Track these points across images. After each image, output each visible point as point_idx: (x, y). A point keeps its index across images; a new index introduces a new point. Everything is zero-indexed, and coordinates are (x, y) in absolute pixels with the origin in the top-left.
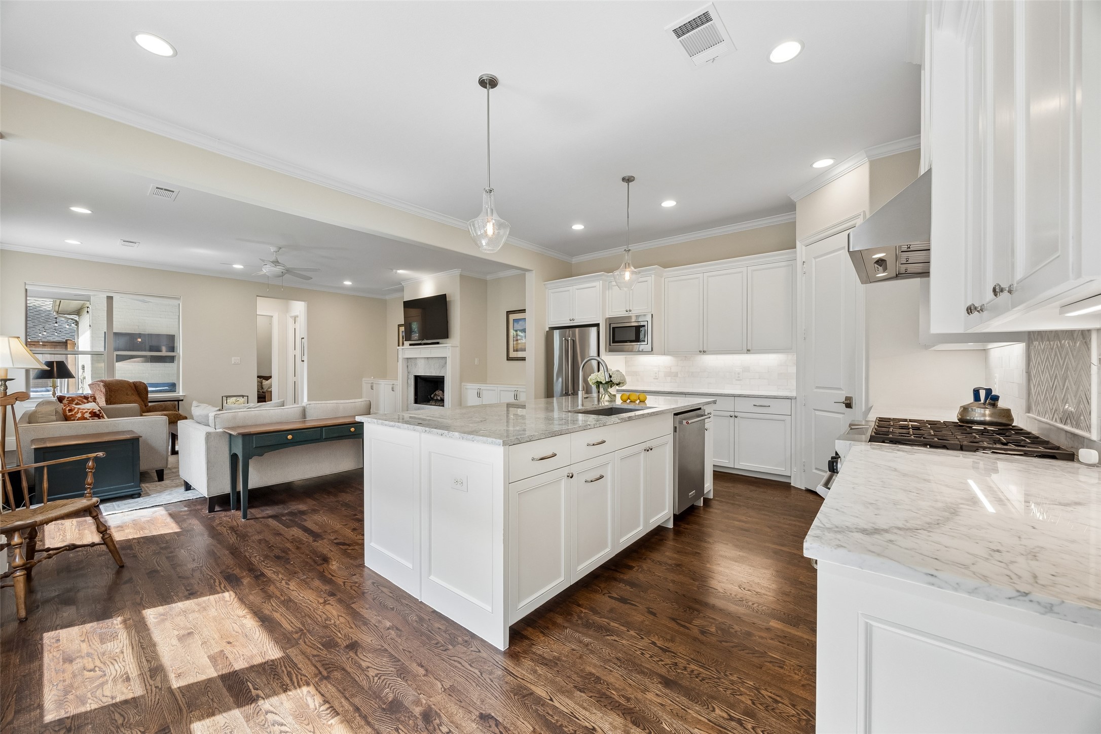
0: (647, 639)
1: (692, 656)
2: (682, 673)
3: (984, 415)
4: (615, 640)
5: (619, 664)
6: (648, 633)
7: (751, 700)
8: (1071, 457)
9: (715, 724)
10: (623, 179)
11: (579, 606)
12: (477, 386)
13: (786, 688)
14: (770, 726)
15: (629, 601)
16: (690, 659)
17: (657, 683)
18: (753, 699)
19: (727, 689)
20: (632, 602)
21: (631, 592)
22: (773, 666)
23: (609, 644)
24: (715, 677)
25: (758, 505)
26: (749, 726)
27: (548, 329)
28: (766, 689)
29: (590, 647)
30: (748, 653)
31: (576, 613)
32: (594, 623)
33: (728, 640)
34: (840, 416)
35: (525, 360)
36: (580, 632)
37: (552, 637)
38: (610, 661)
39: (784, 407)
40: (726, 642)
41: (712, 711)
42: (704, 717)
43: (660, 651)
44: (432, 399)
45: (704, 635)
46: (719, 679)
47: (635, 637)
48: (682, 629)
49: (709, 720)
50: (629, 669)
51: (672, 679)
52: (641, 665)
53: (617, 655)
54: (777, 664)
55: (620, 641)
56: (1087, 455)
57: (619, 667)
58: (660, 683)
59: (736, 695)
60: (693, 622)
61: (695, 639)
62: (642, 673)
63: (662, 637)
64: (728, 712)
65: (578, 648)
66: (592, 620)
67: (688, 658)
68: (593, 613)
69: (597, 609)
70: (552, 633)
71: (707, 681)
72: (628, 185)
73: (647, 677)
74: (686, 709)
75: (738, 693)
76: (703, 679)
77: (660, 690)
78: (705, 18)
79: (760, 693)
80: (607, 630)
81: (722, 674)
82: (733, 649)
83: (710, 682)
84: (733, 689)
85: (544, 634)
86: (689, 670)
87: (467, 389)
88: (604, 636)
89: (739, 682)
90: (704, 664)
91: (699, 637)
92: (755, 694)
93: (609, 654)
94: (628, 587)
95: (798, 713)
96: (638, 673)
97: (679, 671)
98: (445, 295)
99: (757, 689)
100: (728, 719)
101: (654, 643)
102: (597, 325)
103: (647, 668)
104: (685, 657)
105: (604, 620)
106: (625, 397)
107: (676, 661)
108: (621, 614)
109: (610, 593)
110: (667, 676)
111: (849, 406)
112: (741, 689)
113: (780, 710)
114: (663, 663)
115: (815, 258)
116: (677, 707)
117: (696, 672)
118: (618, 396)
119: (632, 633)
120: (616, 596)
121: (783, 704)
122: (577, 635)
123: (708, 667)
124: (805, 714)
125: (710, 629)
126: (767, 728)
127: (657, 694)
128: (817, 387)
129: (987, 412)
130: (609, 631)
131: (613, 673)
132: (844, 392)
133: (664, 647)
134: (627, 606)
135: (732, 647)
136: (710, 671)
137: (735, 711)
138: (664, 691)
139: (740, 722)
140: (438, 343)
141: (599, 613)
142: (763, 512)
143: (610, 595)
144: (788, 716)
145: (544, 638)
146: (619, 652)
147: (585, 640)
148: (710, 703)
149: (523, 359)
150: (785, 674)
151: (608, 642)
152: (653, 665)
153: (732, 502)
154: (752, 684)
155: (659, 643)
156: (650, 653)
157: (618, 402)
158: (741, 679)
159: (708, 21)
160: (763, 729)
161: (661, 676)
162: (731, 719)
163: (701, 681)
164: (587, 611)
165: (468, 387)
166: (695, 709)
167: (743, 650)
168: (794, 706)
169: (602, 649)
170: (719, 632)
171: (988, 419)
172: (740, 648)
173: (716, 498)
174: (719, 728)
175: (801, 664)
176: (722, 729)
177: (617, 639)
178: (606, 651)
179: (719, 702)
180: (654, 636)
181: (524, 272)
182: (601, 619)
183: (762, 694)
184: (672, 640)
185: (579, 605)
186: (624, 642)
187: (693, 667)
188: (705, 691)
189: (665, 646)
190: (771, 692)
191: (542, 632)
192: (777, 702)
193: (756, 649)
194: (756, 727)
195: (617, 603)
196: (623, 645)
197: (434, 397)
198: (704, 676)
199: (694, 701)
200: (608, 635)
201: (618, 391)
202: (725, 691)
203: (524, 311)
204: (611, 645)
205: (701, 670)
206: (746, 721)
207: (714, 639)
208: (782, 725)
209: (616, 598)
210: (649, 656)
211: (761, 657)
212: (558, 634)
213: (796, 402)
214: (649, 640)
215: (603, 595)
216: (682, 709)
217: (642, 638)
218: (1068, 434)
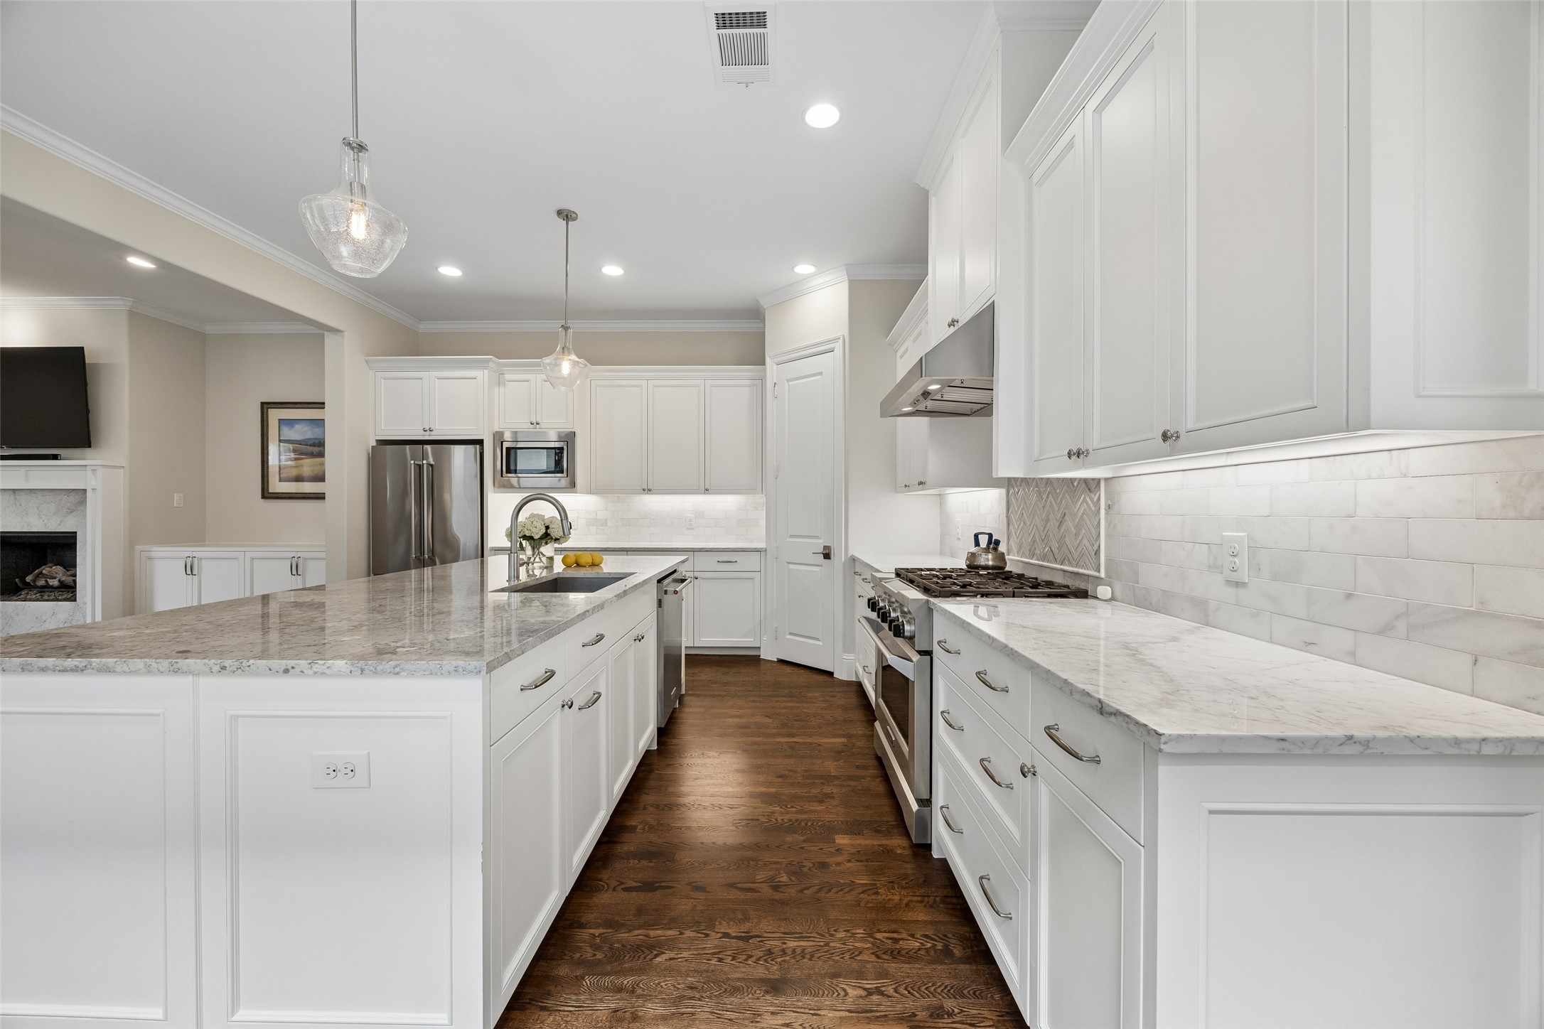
0: (713, 933)
1: (782, 930)
2: (784, 961)
3: (988, 560)
4: (671, 959)
5: (697, 995)
6: (711, 924)
7: (873, 953)
8: (1082, 594)
9: (858, 1012)
10: (559, 213)
11: (585, 928)
12: (185, 551)
13: (894, 918)
14: (908, 977)
15: (657, 885)
16: (782, 935)
17: (763, 996)
18: (874, 951)
19: (843, 954)
20: (663, 884)
21: (652, 867)
22: (869, 895)
23: (665, 970)
24: (822, 944)
25: (741, 691)
26: (890, 991)
27: (374, 444)
28: (878, 930)
29: (639, 992)
30: (837, 893)
31: (584, 942)
32: (623, 946)
33: (808, 885)
34: (817, 569)
35: (324, 498)
36: (609, 974)
37: (566, 1009)
38: (682, 997)
39: (752, 562)
40: (807, 888)
41: (845, 996)
42: (842, 1010)
43: (741, 943)
44: (29, 586)
45: (778, 891)
46: (827, 944)
47: (697, 939)
48: (749, 895)
49: (849, 1011)
50: (715, 996)
51: (776, 977)
52: (728, 979)
53: (687, 982)
54: (871, 892)
55: (680, 956)
56: (1104, 591)
57: (700, 1000)
58: (767, 992)
59: (856, 956)
60: (757, 877)
61: (773, 902)
62: (735, 991)
63: (731, 920)
64: (861, 985)
65: (621, 1004)
66: (618, 942)
67: (778, 935)
68: (613, 928)
69: (616, 919)
70: (562, 999)
71: (816, 955)
72: (567, 224)
73: (746, 994)
74: (817, 1012)
75: (856, 953)
76: (812, 956)
77: (772, 1004)
78: (758, 19)
79: (876, 939)
80: (651, 947)
81: (827, 935)
82: (819, 895)
83: (820, 955)
84: (849, 950)
85: (548, 1010)
86: (789, 952)
87: (150, 558)
88: (651, 960)
89: (849, 937)
90: (802, 933)
91: (776, 897)
92: (873, 944)
93: (674, 986)
94: (645, 863)
95: (921, 943)
96: (732, 995)
97: (779, 960)
98: (81, 350)
99: (871, 935)
100: (866, 996)
101: (726, 935)
102: (480, 442)
103: (739, 979)
104: (774, 935)
105: (637, 932)
106: (571, 560)
107: (768, 947)
108: (656, 910)
109: (622, 883)
110: (769, 976)
111: (827, 556)
112: (856, 945)
113: (904, 949)
114: (753, 959)
115: (788, 381)
116: (805, 1017)
117: (798, 951)
118: (558, 559)
119: (688, 933)
120: (634, 884)
121: (903, 939)
122: (607, 980)
123: (808, 935)
124: (928, 940)
125: (781, 879)
126: (908, 980)
127: (773, 1013)
128: (791, 536)
129: (990, 556)
130: (654, 947)
131: (697, 1016)
132: (821, 541)
133: (743, 934)
134: (659, 894)
135: (817, 893)
136: (812, 939)
137: (866, 980)
138: (777, 1002)
139: (879, 991)
140: (55, 457)
141: (623, 925)
142: (751, 699)
143: (623, 886)
144: (915, 953)
145: (551, 1019)
146: (688, 976)
147: (625, 982)
148: (837, 986)
149: (320, 497)
150: (884, 900)
151: (662, 968)
152: (744, 970)
153: (711, 693)
154: (863, 932)
155: (733, 931)
156: (729, 953)
157: (559, 567)
158: (848, 931)
159: (759, 26)
160: (904, 986)
161: (762, 981)
162: (870, 993)
163: (810, 960)
164: (601, 931)
165: (154, 554)
166: (826, 1005)
167: (830, 891)
168: (913, 936)
169: (659, 984)
170: (793, 878)
171: (990, 563)
172: (826, 890)
173: (690, 692)
174: (864, 1014)
175: (891, 879)
176: (868, 1015)
177: (672, 955)
178: (667, 983)
179: (845, 978)
180: (720, 923)
181: (321, 332)
182: (632, 934)
183: (879, 940)
184: (746, 918)
185: (582, 926)
186: (685, 954)
187: (791, 944)
188: (822, 972)
189: (743, 932)
190: (885, 932)
191: (544, 1009)
192: (896, 941)
193: (842, 881)
194: (897, 987)
195: (642, 895)
196: (686, 960)
197: (34, 581)
198: (810, 950)
199: (819, 993)
200: (656, 956)
201: (556, 550)
202: (842, 958)
203: (322, 406)
204: (669, 971)
205: (802, 943)
206: (884, 986)
207: (792, 892)
208: (918, 968)
209: (635, 887)
210: (730, 958)
211: (852, 890)
212: (574, 997)
213: (766, 554)
214: (718, 933)
215: (614, 890)
216: (813, 1014)
217: (707, 935)
218: (1066, 573)
